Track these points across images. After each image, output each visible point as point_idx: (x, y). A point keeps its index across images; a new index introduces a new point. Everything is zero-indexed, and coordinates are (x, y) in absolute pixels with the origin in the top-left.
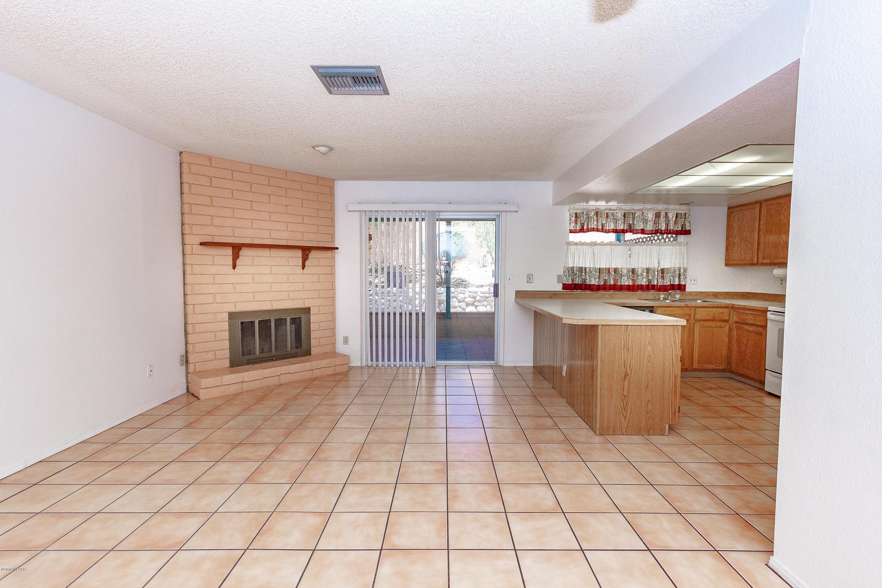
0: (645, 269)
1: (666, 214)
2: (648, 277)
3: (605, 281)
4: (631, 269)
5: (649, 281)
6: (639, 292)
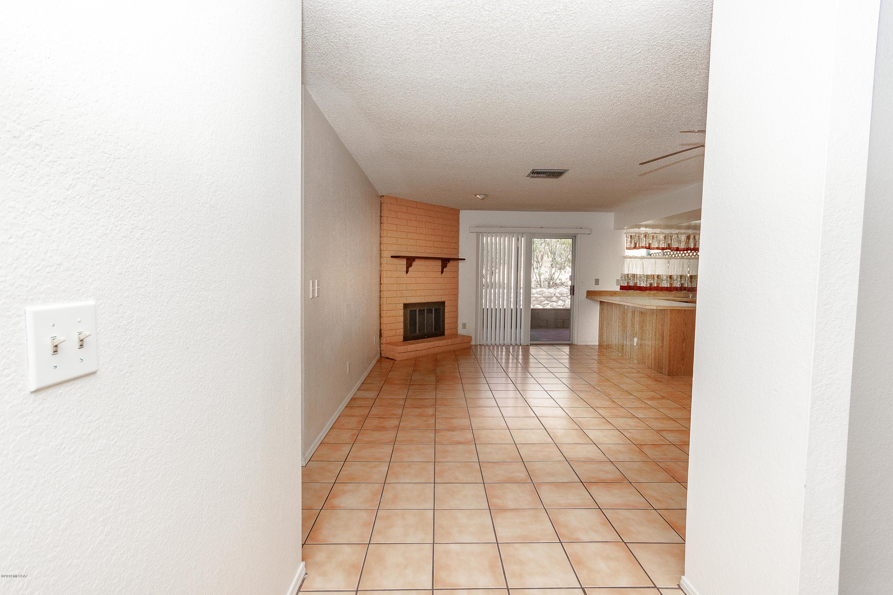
0: (679, 275)
1: (694, 236)
2: (681, 281)
3: (651, 284)
4: (669, 276)
5: (682, 284)
6: (674, 292)
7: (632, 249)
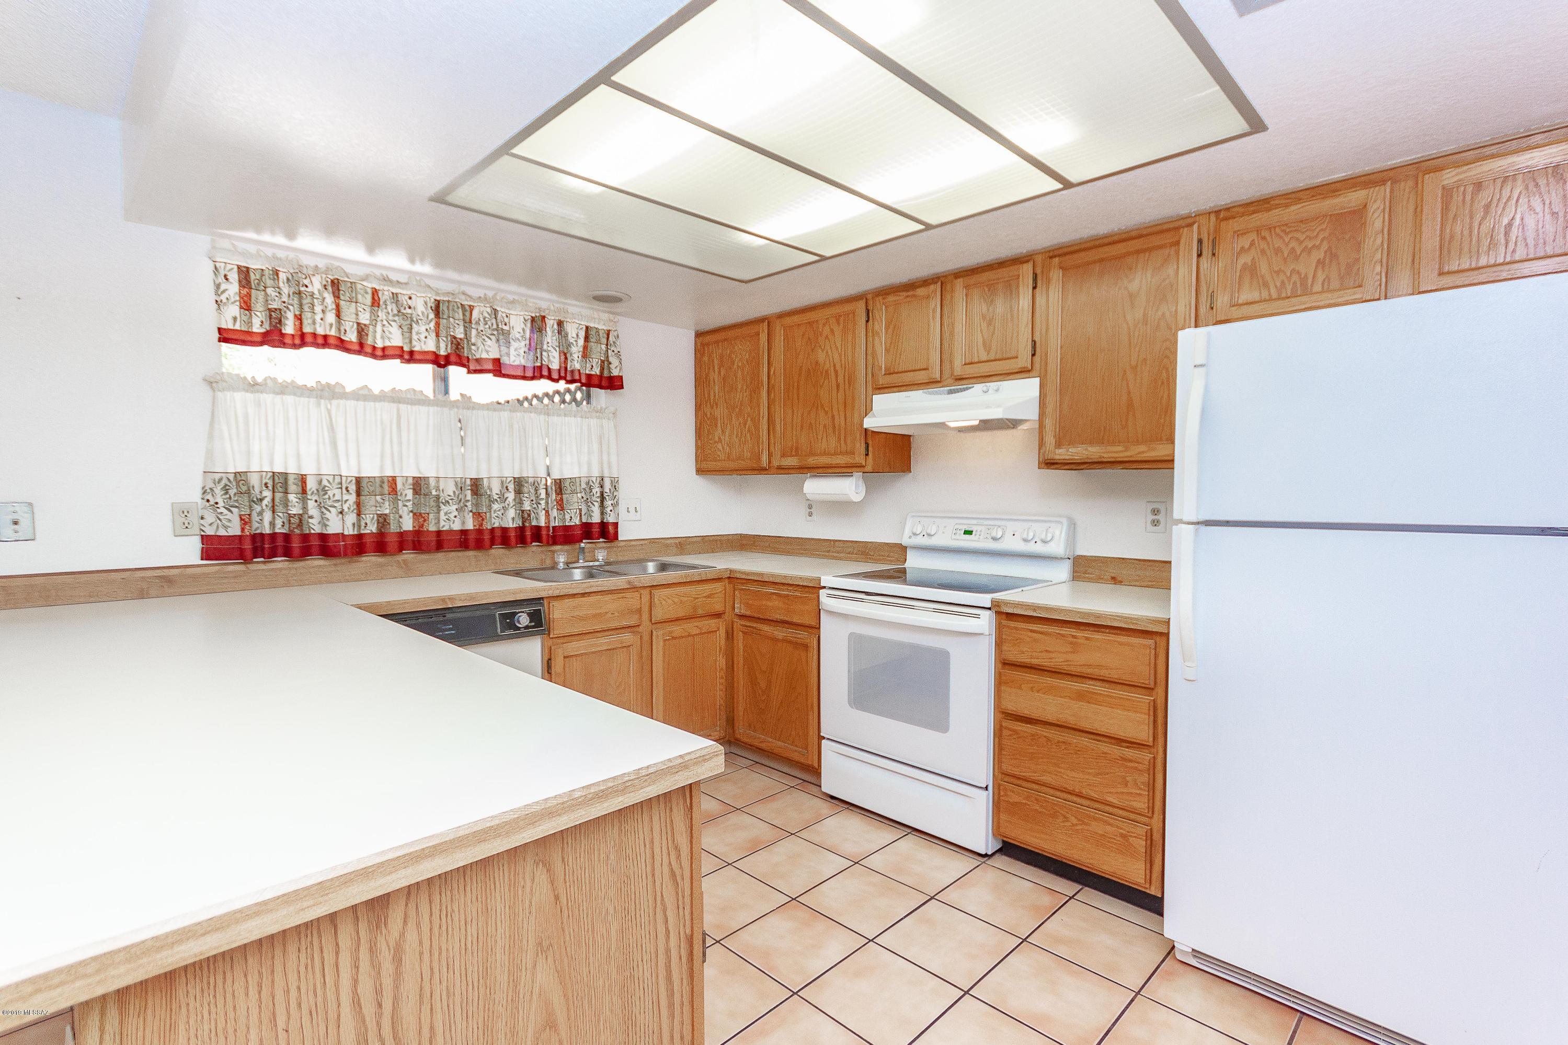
0: (509, 479)
1: (560, 323)
2: (521, 503)
3: (383, 520)
4: (468, 482)
5: (524, 515)
6: (497, 551)
7: (261, 343)
